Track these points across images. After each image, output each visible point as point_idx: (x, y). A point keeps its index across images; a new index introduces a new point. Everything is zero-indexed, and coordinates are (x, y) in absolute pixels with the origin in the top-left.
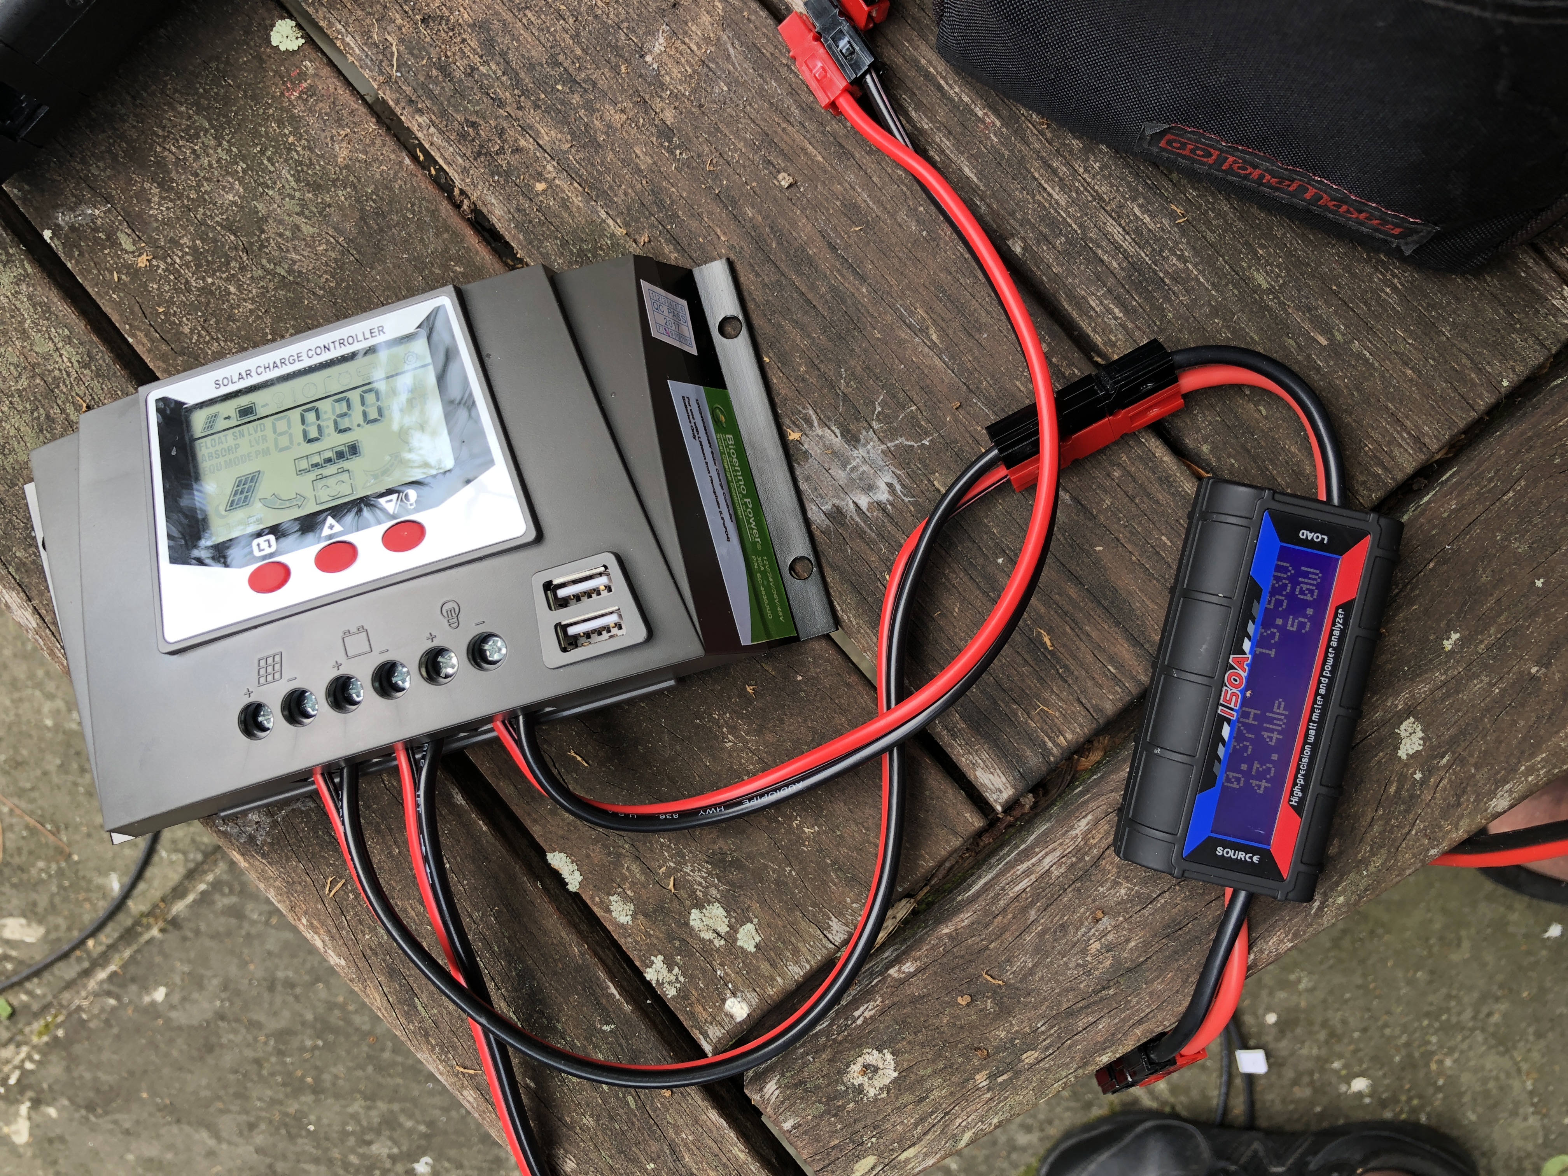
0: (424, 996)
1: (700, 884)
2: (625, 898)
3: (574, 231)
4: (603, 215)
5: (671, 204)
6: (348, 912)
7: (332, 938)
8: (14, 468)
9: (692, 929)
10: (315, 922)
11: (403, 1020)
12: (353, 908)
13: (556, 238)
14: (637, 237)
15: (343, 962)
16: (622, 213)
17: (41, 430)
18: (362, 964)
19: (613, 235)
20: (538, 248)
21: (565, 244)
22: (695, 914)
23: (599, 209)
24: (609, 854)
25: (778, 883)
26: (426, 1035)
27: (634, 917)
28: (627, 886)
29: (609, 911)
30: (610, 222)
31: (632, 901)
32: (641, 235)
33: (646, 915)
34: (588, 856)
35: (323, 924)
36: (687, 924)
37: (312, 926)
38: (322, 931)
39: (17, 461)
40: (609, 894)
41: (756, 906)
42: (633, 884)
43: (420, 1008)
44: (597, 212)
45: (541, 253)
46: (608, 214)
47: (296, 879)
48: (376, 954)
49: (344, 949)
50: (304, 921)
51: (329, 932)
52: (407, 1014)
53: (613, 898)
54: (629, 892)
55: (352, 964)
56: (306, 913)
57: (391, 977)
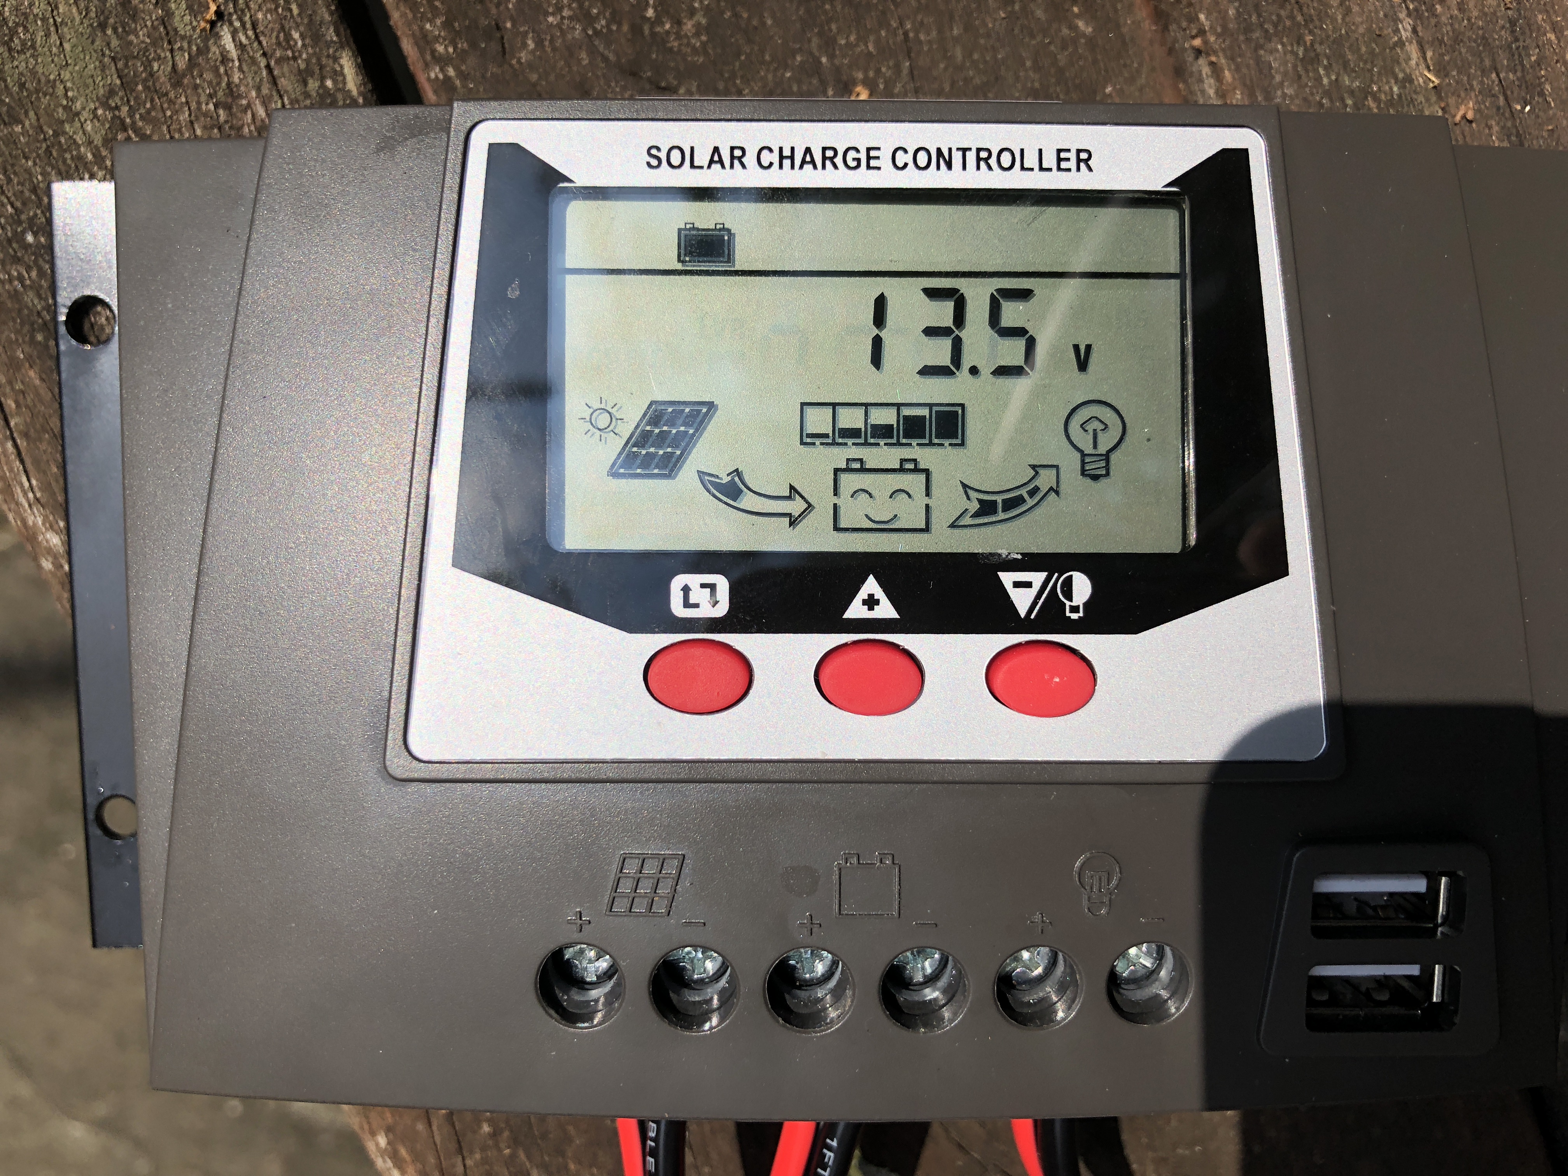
3: (1338, 42)
4: (1405, 33)
5: (1538, 63)
6: (472, 1152)
8: (22, 86)
10: (403, 1152)
13: (1300, 40)
14: (1452, 101)
16: (1441, 42)
17: (103, 26)
19: (1409, 79)
20: (1260, 47)
21: (1311, 60)
23: (1402, 15)
30: (1413, 50)
32: (1461, 101)
35: (417, 1157)
37: (395, 1157)
39: (33, 72)
44: (1396, 20)
45: (1258, 60)
46: (1414, 31)
50: (382, 1141)
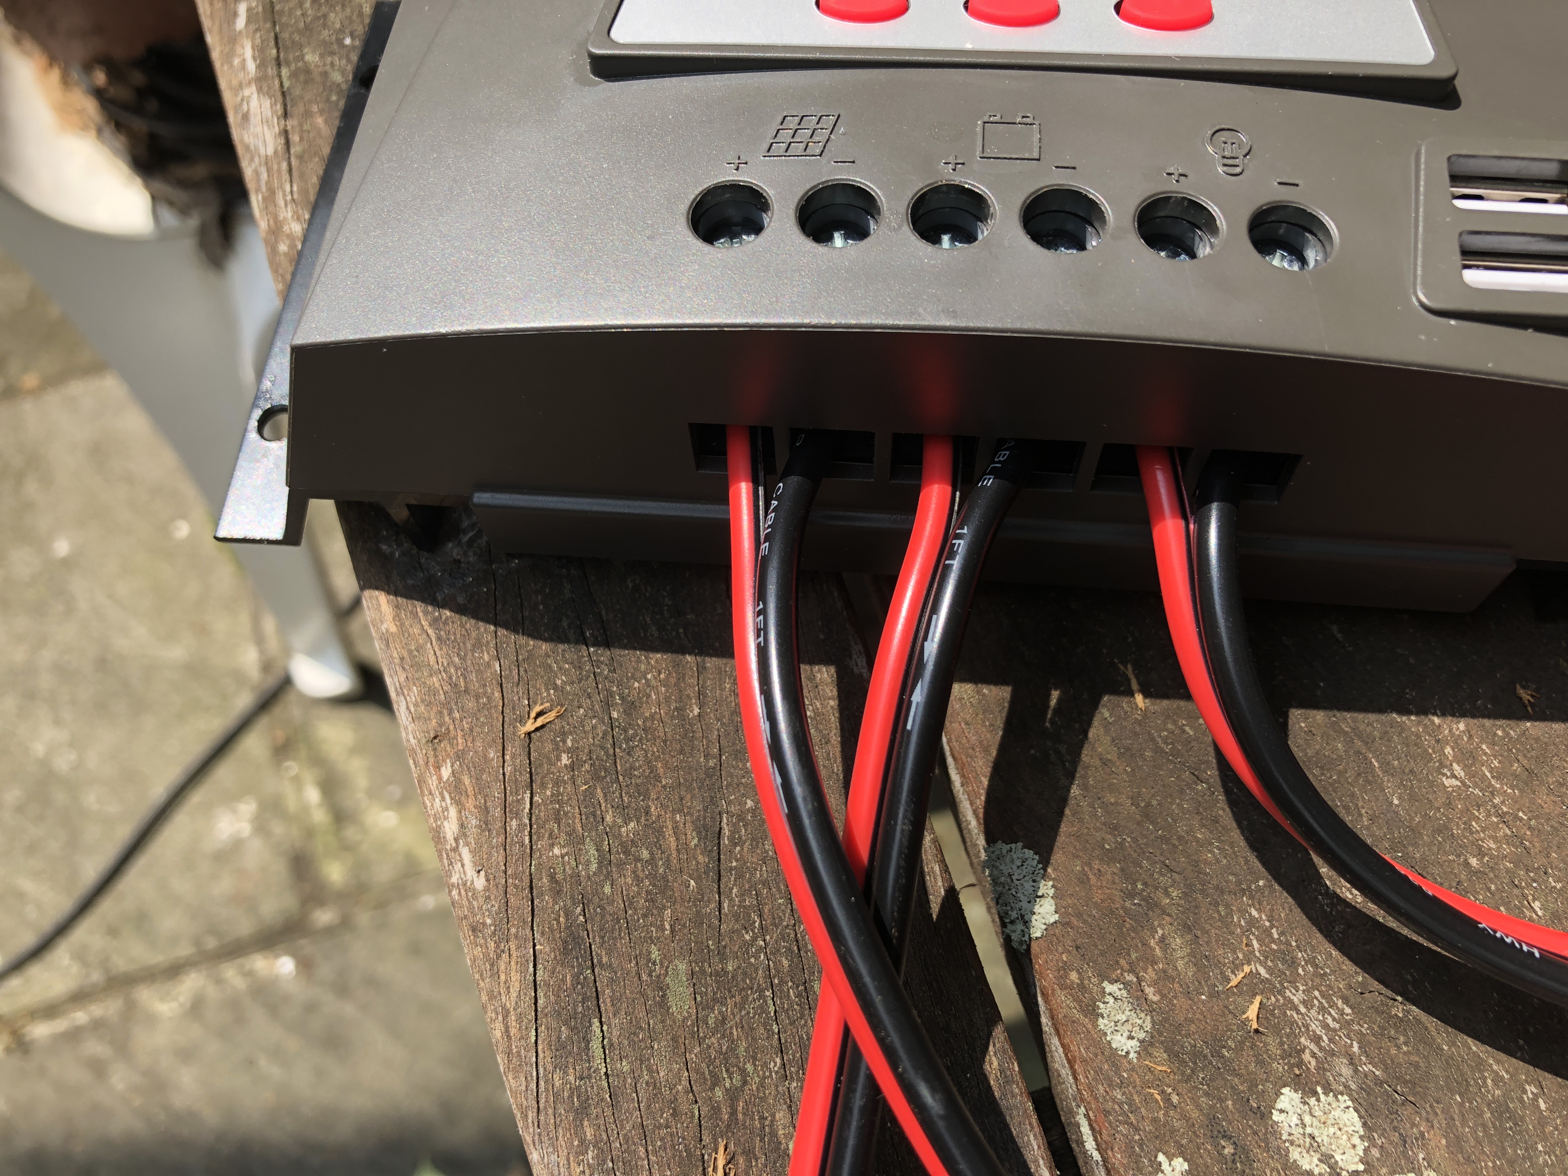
0: (616, 1025)
1: (1317, 1040)
2: (1139, 1000)
7: (485, 825)
9: (1274, 1131)
10: (467, 780)
11: (546, 1057)
12: (557, 783)
15: (480, 883)
18: (519, 902)
22: (1288, 1098)
24: (1131, 895)
25: (1501, 1110)
26: (582, 1112)
27: (1146, 1047)
28: (1150, 974)
29: (1093, 1013)
31: (1151, 1011)
33: (1174, 1055)
34: (1083, 880)
35: (481, 789)
36: (1263, 1115)
37: (455, 789)
38: (470, 804)
40: (1103, 976)
41: (1438, 1141)
42: (1164, 978)
43: (596, 1046)
47: (475, 686)
48: (557, 893)
49: (498, 857)
51: (485, 810)
52: (560, 1048)
53: (1109, 988)
54: (1149, 991)
55: (496, 893)
56: (459, 756)
57: (566, 952)
